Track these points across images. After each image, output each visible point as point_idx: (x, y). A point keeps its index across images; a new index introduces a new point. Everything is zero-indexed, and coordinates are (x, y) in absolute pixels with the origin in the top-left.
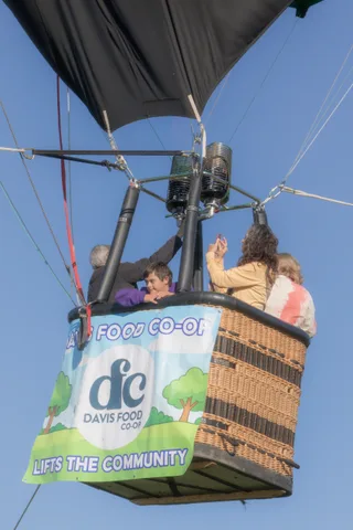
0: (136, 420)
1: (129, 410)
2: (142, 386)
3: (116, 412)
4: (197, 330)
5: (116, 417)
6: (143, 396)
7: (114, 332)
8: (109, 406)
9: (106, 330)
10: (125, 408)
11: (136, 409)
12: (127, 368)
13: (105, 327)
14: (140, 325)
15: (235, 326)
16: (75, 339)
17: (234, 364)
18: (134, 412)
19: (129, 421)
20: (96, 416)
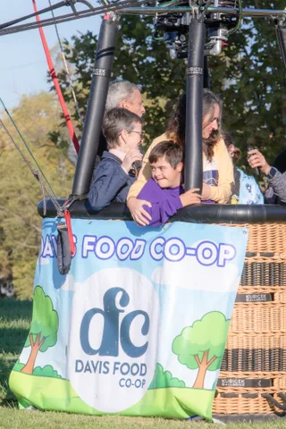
0: (138, 377)
1: (131, 360)
2: (145, 330)
3: (111, 359)
4: (217, 259)
5: (111, 367)
6: (147, 343)
7: (105, 248)
8: (102, 351)
9: (94, 244)
10: (123, 356)
11: (140, 360)
12: (125, 301)
13: (93, 240)
14: (139, 243)
15: (269, 242)
16: (52, 245)
17: (272, 294)
18: (136, 365)
19: (129, 376)
20: (88, 364)
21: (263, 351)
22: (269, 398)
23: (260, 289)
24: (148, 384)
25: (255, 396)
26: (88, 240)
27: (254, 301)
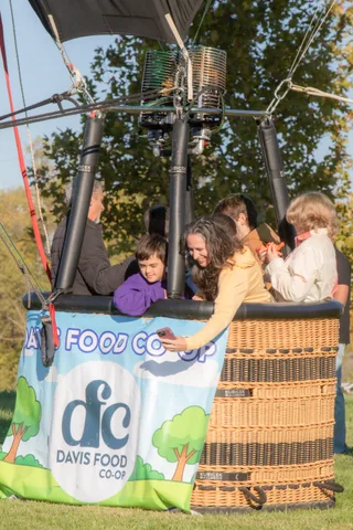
0: (118, 468)
1: (111, 452)
2: (126, 422)
3: (92, 450)
4: (198, 354)
5: (92, 458)
6: (127, 436)
7: (88, 341)
8: (83, 443)
9: (77, 337)
10: (103, 448)
11: (121, 452)
12: (107, 393)
13: (77, 333)
14: (121, 337)
15: (248, 340)
16: (37, 338)
17: (251, 390)
18: (116, 456)
19: (109, 467)
20: (69, 455)
21: (241, 445)
22: (245, 492)
23: (239, 384)
24: (128, 475)
25: (232, 489)
26: (71, 332)
27: (233, 396)
